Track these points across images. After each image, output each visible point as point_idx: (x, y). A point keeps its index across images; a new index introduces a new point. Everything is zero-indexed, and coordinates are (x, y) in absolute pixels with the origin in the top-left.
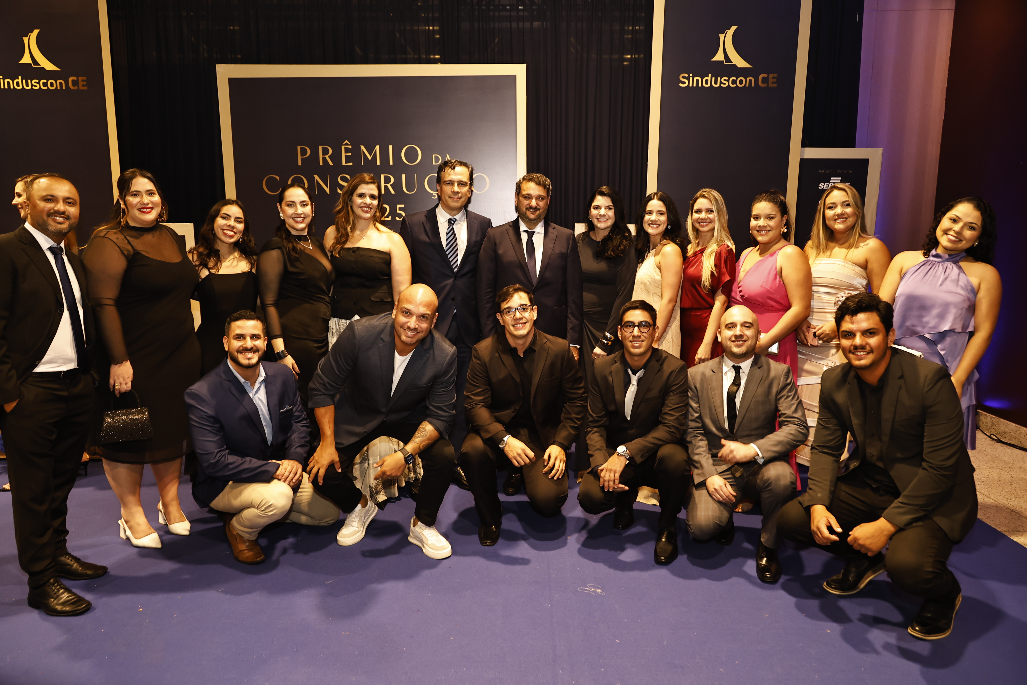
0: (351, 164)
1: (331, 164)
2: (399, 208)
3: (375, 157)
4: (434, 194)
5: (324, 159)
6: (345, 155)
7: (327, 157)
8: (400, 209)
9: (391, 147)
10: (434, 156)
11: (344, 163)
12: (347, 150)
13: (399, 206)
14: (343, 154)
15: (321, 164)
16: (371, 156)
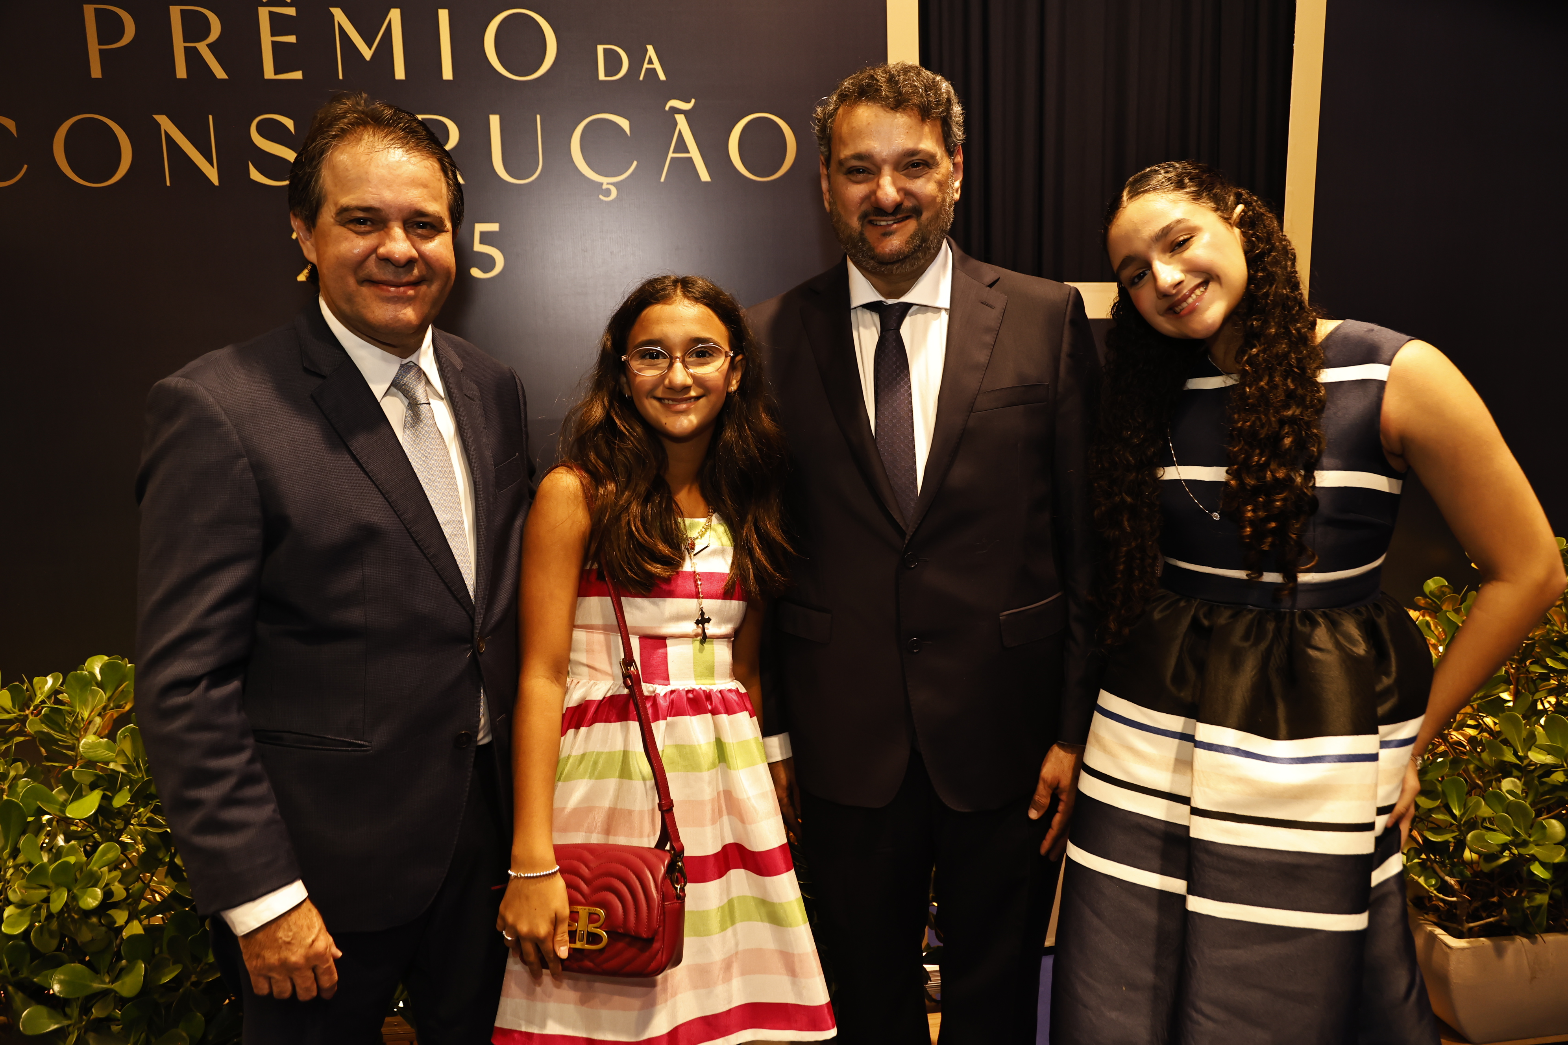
0: (298, 75)
1: (220, 73)
2: (482, 234)
3: (385, 50)
4: (605, 187)
5: (192, 56)
6: (274, 44)
7: (202, 47)
8: (486, 238)
9: (443, 15)
10: (600, 49)
11: (269, 72)
12: (279, 24)
13: (479, 228)
14: (266, 39)
15: (181, 72)
16: (370, 49)
